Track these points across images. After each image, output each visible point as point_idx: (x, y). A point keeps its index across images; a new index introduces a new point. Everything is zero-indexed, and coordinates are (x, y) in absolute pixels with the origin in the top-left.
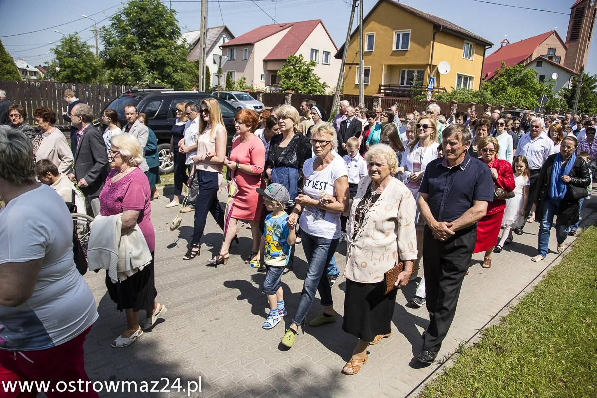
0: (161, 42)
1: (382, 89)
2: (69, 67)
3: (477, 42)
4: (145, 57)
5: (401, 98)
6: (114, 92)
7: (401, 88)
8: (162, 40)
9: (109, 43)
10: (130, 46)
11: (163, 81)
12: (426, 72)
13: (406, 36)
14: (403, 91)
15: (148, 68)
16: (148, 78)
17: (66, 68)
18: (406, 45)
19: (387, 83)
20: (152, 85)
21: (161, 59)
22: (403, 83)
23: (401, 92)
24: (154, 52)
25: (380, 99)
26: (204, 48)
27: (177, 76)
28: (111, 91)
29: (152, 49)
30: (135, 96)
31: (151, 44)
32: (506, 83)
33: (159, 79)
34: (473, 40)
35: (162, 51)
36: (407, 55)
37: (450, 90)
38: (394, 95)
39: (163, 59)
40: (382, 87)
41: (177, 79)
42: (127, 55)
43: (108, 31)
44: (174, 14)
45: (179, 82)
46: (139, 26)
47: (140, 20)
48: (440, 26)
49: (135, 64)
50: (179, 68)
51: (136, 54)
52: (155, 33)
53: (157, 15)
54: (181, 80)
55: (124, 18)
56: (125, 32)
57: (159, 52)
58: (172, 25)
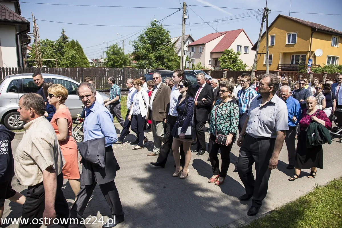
0: (162, 47)
1: (280, 67)
2: (113, 60)
3: (341, 35)
4: (154, 54)
5: (291, 72)
6: (141, 72)
7: (291, 66)
8: (163, 46)
9: (137, 49)
10: (148, 50)
11: (163, 66)
12: (307, 56)
13: (294, 36)
14: (293, 67)
15: (156, 60)
16: (155, 64)
17: (111, 61)
18: (294, 40)
19: (283, 63)
20: (158, 69)
21: (162, 55)
22: (292, 63)
23: (291, 68)
24: (159, 52)
25: (278, 73)
26: (183, 49)
27: (169, 64)
28: (139, 72)
29: (158, 50)
31: (157, 48)
33: (161, 65)
34: (338, 35)
35: (163, 51)
36: (295, 46)
37: (322, 66)
38: (287, 70)
39: (163, 55)
40: (280, 66)
41: (170, 65)
42: (146, 54)
43: (136, 43)
44: (168, 33)
45: (170, 66)
46: (152, 40)
47: (152, 37)
48: (316, 29)
49: (150, 58)
50: (170, 59)
51: (150, 53)
52: (159, 43)
53: (161, 34)
54: (172, 65)
55: (144, 36)
56: (145, 43)
57: (161, 52)
58: (168, 38)
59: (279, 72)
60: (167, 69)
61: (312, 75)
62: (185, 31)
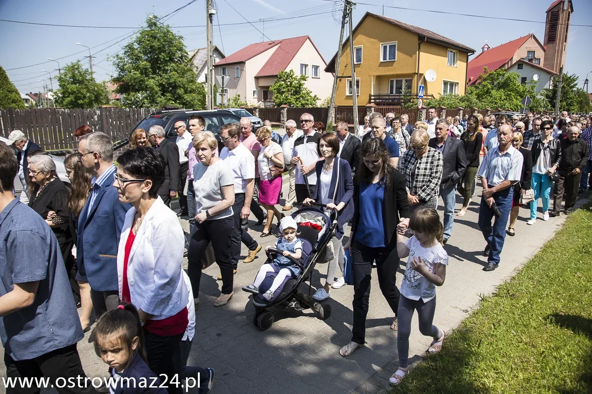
0: (172, 66)
1: (373, 99)
2: (73, 93)
3: (460, 49)
4: (157, 81)
5: (391, 107)
6: (134, 115)
8: (173, 64)
9: (122, 70)
10: (144, 72)
11: (175, 102)
12: (413, 81)
13: (392, 47)
15: (161, 90)
16: (161, 99)
17: (70, 95)
18: (392, 55)
19: (377, 93)
20: (167, 107)
21: (172, 82)
22: (392, 92)
23: (390, 101)
24: (166, 76)
25: (373, 109)
26: (211, 70)
27: (187, 97)
28: (131, 114)
29: (163, 73)
30: (162, 118)
31: (163, 68)
32: (490, 86)
33: (173, 100)
34: (456, 48)
35: (174, 75)
36: (395, 65)
37: (437, 97)
38: (384, 105)
39: (175, 82)
40: (372, 98)
41: (188, 99)
42: (142, 80)
43: (121, 58)
44: (181, 40)
45: (190, 103)
46: (150, 53)
47: (151, 47)
48: (425, 37)
49: (150, 88)
50: (189, 89)
51: (149, 79)
52: (166, 59)
53: (167, 41)
54: (192, 101)
55: (136, 46)
56: (138, 59)
57: (170, 76)
58: (181, 50)
60: (183, 107)
62: (212, 36)
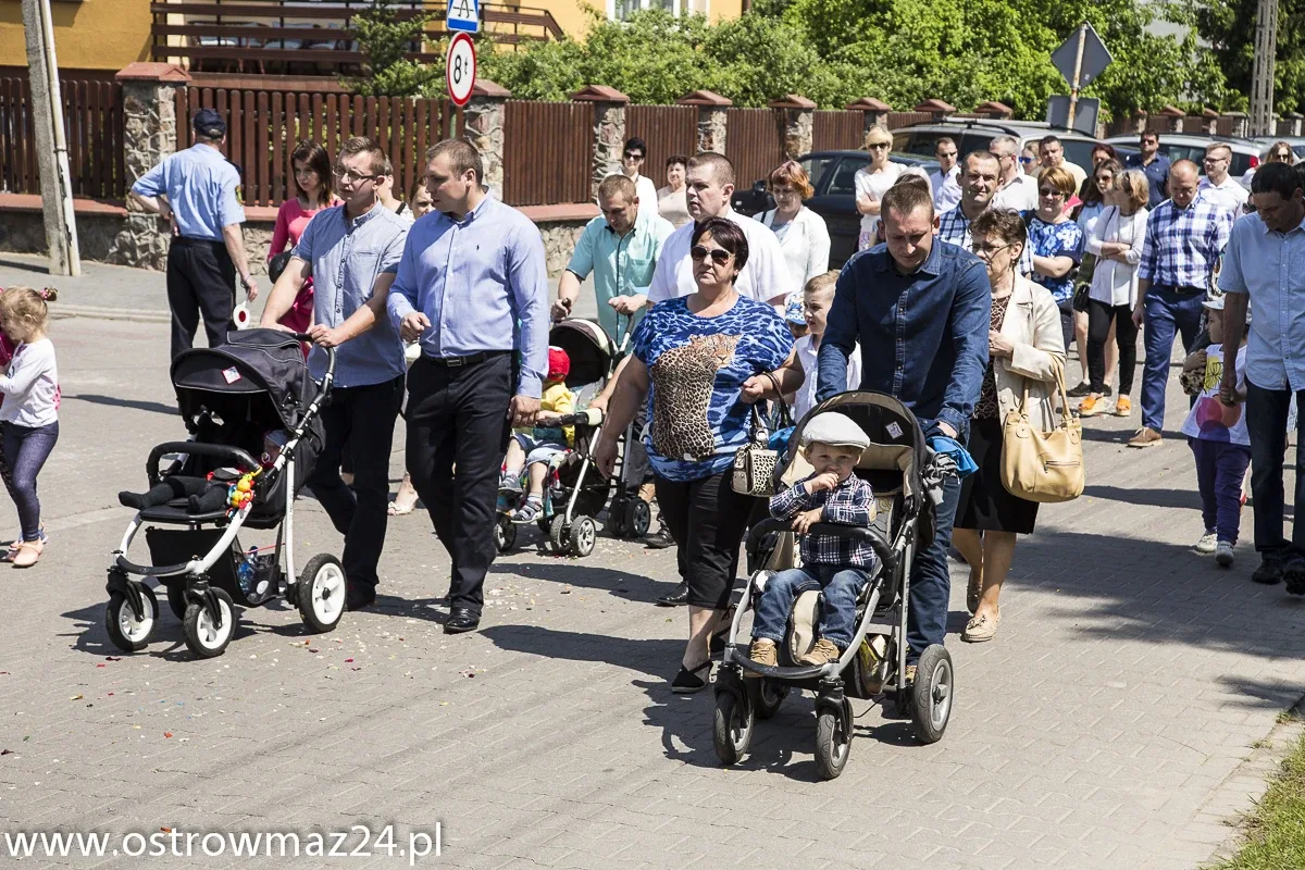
1: (176, 30)
7: (289, 21)
14: (308, 37)
23: (291, 45)
25: (165, 95)
37: (577, 28)
38: (253, 67)
40: (176, 19)
59: (171, 91)
61: (493, 120)
